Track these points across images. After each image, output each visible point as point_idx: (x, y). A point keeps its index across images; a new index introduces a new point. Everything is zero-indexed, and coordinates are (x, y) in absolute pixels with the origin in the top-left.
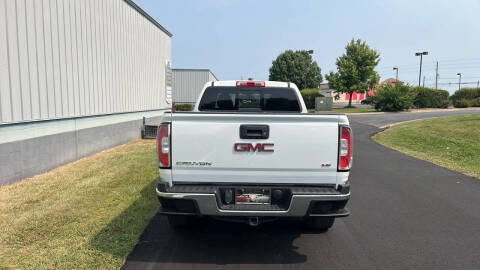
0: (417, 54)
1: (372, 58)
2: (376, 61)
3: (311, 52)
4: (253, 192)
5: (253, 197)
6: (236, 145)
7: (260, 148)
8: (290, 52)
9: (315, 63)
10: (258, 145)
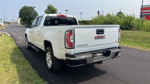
0: (65, 10)
1: (55, 11)
2: (57, 11)
3: (35, 7)
4: (99, 53)
5: (98, 54)
6: (96, 37)
7: (102, 37)
8: (26, 6)
9: (36, 11)
10: (102, 36)
